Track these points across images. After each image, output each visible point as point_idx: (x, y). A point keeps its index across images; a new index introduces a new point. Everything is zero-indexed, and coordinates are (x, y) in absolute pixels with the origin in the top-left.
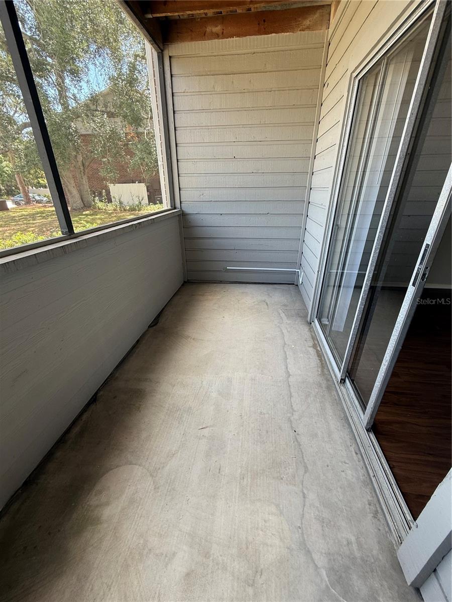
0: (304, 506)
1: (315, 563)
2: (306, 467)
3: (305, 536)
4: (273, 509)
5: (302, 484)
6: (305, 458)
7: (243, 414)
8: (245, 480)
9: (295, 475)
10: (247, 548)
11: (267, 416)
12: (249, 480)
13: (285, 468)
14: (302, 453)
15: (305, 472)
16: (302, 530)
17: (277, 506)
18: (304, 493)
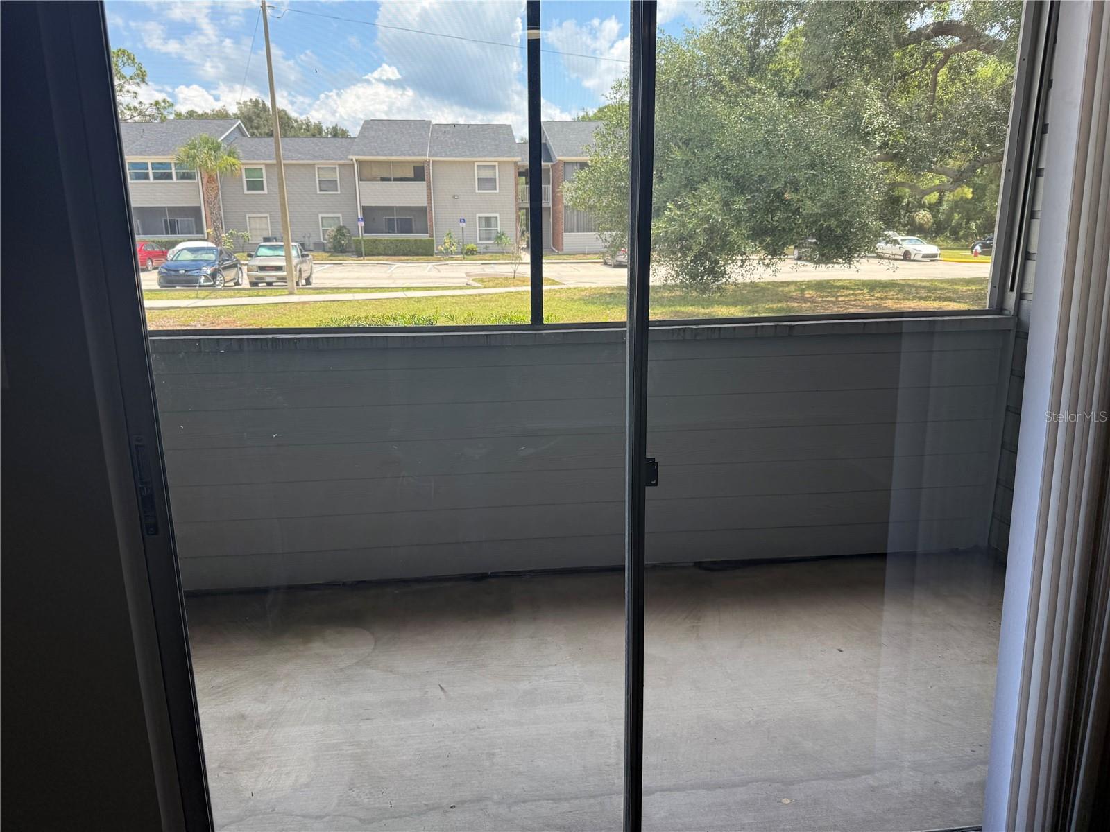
0: (304, 817)
1: (226, 825)
2: (371, 821)
3: (260, 817)
4: (304, 779)
5: (339, 815)
6: (390, 821)
7: (482, 730)
8: (350, 748)
9: (356, 805)
10: (258, 759)
11: (487, 763)
12: (349, 752)
13: (371, 793)
14: (400, 817)
15: (360, 820)
16: (269, 813)
17: (307, 785)
18: (325, 817)
